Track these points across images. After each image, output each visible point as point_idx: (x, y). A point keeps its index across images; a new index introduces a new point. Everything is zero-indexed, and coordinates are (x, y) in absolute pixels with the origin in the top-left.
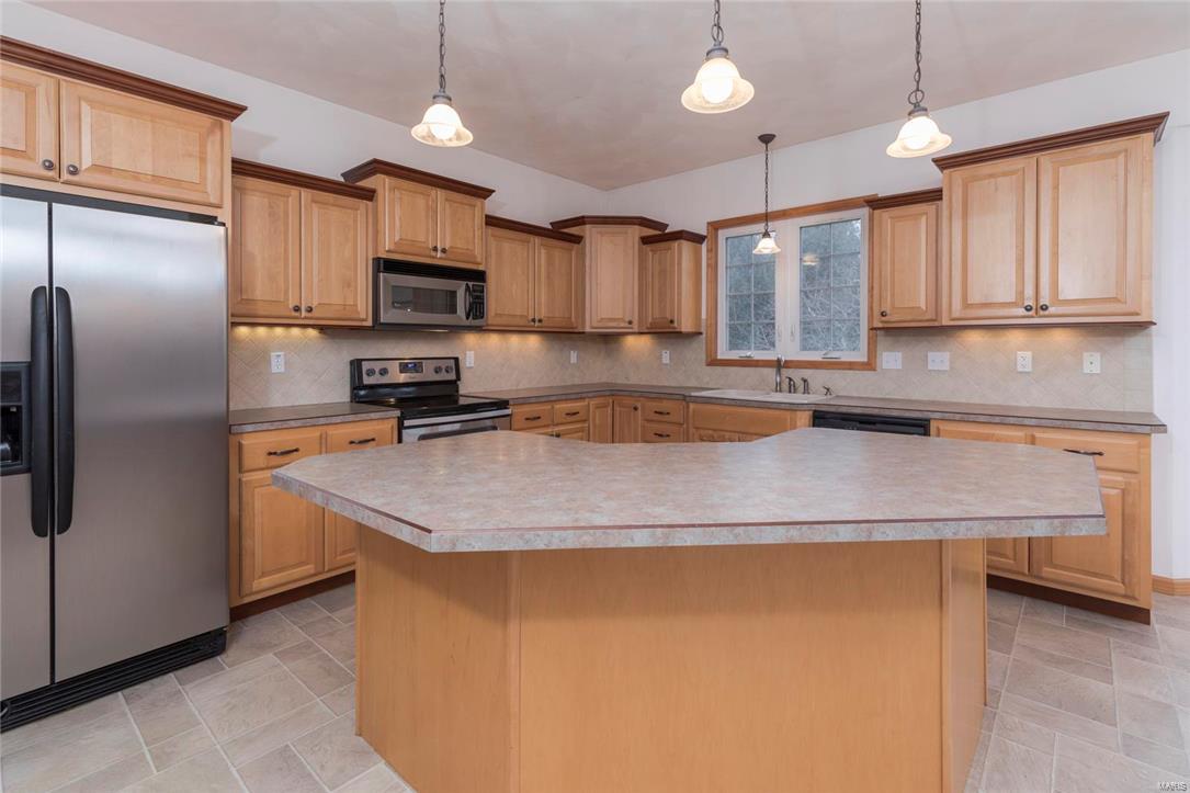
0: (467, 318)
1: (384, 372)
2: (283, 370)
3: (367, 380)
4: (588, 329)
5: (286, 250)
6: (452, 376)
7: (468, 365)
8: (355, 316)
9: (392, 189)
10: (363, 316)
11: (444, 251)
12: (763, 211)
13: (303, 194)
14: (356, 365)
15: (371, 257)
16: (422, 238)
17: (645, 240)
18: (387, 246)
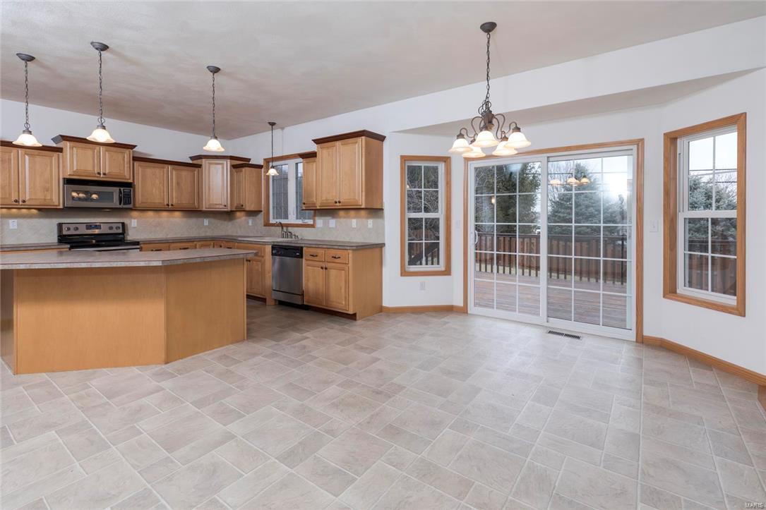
0: (120, 204)
1: (77, 229)
2: (16, 227)
3: (65, 232)
4: (204, 209)
5: (10, 176)
6: (120, 231)
7: (133, 226)
8: (52, 204)
9: (72, 148)
10: (57, 204)
11: (104, 174)
12: (271, 157)
13: (20, 152)
14: (60, 226)
15: (61, 177)
16: (90, 168)
17: (234, 167)
18: (68, 173)
